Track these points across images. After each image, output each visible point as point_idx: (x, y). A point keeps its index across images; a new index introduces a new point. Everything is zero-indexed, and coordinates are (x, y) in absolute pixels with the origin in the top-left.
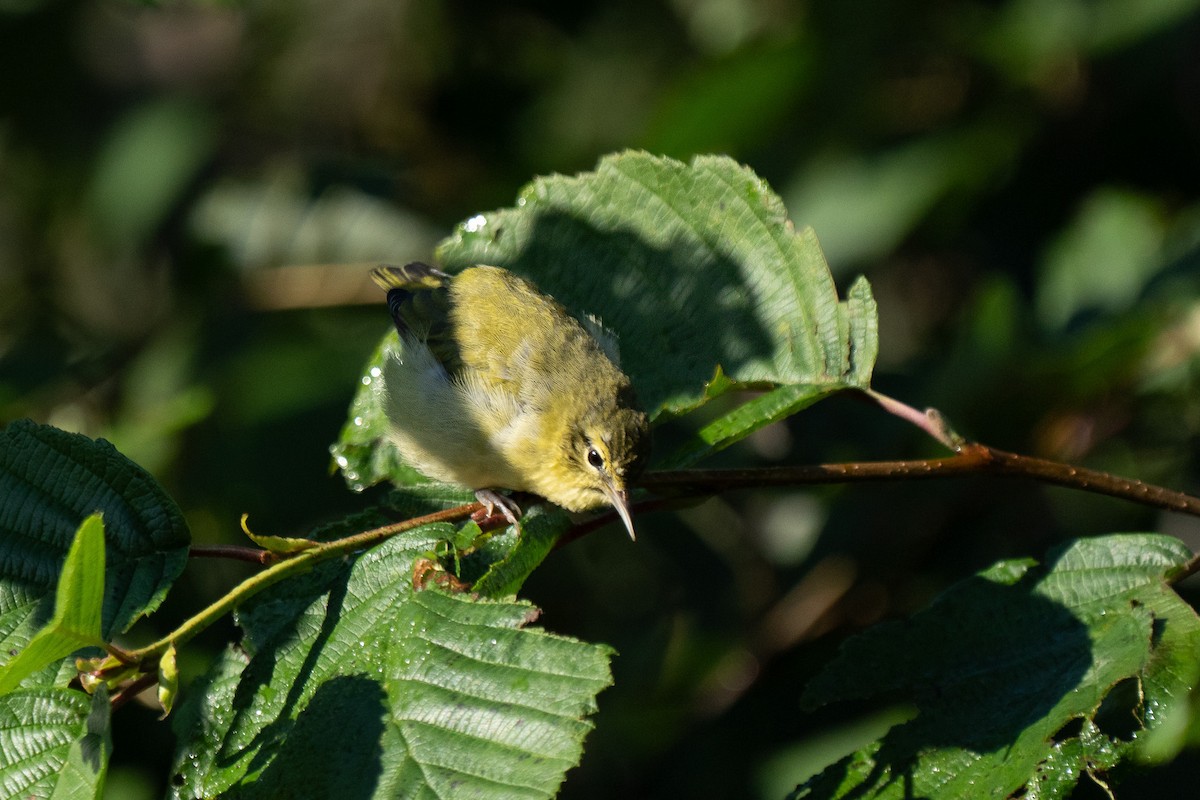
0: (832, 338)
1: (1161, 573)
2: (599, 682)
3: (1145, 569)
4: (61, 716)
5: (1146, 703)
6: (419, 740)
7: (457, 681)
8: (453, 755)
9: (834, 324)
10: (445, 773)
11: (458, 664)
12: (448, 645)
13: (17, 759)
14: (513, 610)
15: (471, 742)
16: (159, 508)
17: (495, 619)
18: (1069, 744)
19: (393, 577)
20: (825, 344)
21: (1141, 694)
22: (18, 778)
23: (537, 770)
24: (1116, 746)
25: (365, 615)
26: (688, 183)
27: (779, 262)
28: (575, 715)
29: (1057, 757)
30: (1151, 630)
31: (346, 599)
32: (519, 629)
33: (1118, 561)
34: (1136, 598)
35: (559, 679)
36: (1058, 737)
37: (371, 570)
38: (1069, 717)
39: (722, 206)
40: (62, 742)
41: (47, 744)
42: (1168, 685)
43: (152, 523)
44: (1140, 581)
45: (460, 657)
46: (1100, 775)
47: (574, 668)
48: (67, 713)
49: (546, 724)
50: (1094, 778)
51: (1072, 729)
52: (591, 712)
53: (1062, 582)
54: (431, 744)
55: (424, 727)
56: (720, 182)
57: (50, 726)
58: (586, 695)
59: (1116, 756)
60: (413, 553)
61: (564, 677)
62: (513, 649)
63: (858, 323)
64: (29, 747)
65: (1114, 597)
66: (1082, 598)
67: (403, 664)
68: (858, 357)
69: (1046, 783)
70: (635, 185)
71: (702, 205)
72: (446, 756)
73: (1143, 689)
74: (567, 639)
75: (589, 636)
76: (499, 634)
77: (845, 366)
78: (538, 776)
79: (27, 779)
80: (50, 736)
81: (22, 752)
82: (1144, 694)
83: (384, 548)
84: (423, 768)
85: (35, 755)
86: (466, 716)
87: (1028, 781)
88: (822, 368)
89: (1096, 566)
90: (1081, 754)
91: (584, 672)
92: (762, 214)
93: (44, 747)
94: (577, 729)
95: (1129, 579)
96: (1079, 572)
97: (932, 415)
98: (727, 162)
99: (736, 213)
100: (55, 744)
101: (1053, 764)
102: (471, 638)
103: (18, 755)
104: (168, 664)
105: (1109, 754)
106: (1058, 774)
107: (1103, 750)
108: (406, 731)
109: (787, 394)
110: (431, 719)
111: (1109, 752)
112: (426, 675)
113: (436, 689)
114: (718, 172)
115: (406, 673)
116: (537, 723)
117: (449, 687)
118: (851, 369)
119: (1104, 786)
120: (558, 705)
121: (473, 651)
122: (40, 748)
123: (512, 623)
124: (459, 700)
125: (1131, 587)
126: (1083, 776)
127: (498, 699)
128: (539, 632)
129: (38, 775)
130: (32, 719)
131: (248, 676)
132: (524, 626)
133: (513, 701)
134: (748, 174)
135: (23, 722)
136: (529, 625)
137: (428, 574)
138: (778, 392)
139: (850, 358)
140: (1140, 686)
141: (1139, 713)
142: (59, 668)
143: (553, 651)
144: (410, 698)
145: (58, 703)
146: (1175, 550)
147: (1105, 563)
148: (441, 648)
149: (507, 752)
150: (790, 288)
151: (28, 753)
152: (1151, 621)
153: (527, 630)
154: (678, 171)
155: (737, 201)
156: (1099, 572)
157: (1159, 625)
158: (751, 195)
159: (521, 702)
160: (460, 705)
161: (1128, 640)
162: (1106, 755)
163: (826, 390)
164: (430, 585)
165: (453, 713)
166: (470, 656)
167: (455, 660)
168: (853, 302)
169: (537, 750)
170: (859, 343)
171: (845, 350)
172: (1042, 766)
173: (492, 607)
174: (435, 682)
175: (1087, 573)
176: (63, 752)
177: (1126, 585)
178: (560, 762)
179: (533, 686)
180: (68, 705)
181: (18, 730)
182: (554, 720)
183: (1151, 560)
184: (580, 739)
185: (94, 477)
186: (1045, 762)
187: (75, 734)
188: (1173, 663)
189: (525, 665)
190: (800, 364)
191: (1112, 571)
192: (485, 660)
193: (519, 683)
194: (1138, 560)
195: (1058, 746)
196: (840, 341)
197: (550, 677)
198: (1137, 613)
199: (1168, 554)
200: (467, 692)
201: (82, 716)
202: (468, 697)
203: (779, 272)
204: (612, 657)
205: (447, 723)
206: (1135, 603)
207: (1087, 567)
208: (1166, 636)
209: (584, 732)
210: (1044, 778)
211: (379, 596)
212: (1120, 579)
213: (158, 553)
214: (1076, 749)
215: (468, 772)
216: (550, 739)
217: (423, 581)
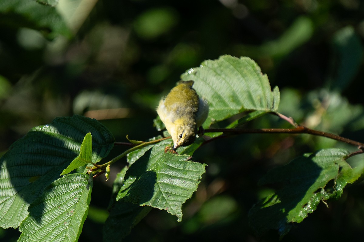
0: (269, 100)
1: (343, 157)
2: (203, 172)
3: (339, 156)
4: (83, 180)
5: (336, 185)
6: (162, 186)
7: (171, 173)
8: (169, 189)
9: (270, 97)
10: (167, 193)
11: (172, 169)
12: (170, 165)
13: (73, 190)
14: (185, 157)
15: (174, 187)
16: (107, 134)
17: (181, 159)
18: (318, 194)
19: (161, 150)
20: (267, 101)
21: (335, 183)
22: (73, 194)
23: (187, 192)
24: (329, 195)
25: (155, 159)
26: (239, 63)
27: (259, 82)
28: (197, 180)
29: (315, 197)
30: (339, 169)
31: (151, 155)
32: (186, 161)
33: (333, 154)
34: (336, 162)
35: (194, 171)
36: (316, 192)
37: (157, 148)
38: (319, 188)
39: (247, 69)
40: (83, 186)
41: (79, 186)
42: (342, 181)
43: (106, 137)
44: (337, 159)
45: (172, 167)
46: (325, 201)
47: (197, 169)
48: (84, 179)
49: (190, 182)
50: (324, 202)
51: (319, 191)
52: (200, 179)
53: (320, 159)
54: (165, 187)
55: (163, 183)
56: (246, 63)
57: (80, 182)
58: (199, 175)
59: (329, 197)
60: (166, 145)
61: (195, 171)
62: (184, 165)
63: (275, 97)
64: (75, 187)
65: (331, 162)
66: (324, 163)
67: (160, 170)
68: (275, 105)
69: (312, 202)
70: (227, 63)
71: (242, 68)
72: (168, 190)
73: (336, 182)
74: (197, 163)
75: (201, 162)
76: (181, 162)
77: (272, 106)
78: (187, 193)
79: (75, 194)
80: (80, 184)
81: (74, 188)
82: (336, 183)
83: (160, 143)
84: (162, 192)
85: (77, 189)
86: (173, 181)
87: (308, 202)
88: (267, 107)
89: (328, 155)
90: (321, 196)
91: (199, 170)
92: (255, 71)
93: (79, 187)
94: (197, 183)
95: (335, 158)
96: (324, 157)
97: (291, 119)
98: (248, 59)
99: (250, 70)
100: (81, 186)
101: (314, 198)
102: (175, 163)
103: (73, 189)
104: (108, 169)
105: (327, 197)
106: (315, 201)
107: (326, 195)
108: (159, 185)
109: (258, 112)
110: (165, 182)
111: (327, 196)
112: (165, 172)
113: (166, 175)
114: (246, 61)
115: (160, 172)
116: (188, 182)
117: (169, 174)
118: (273, 108)
119: (326, 203)
120: (193, 177)
121: (175, 166)
122: (78, 187)
123: (185, 160)
124: (171, 177)
125: (335, 160)
126: (321, 201)
127: (180, 177)
128: (191, 162)
129: (77, 193)
130: (76, 181)
131: (128, 172)
132: (187, 160)
133: (183, 177)
134: (253, 62)
135: (74, 181)
136: (189, 160)
137: (168, 150)
138: (256, 112)
139: (273, 105)
140: (335, 181)
141: (335, 187)
142: (84, 170)
143: (193, 166)
144: (161, 177)
145: (82, 177)
146: (346, 152)
147: (329, 155)
148: (168, 165)
149: (181, 188)
150: (261, 88)
151: (75, 188)
152: (339, 167)
153: (188, 161)
154: (237, 60)
155: (250, 68)
156: (328, 157)
157: (341, 168)
158: (253, 67)
159: (185, 177)
160: (172, 178)
161: (333, 171)
162: (326, 196)
163: (267, 112)
164: (168, 152)
165: (170, 180)
166: (175, 167)
167: (171, 168)
168: (274, 92)
169: (188, 188)
170: (275, 102)
171: (272, 103)
172: (312, 199)
173: (181, 156)
174: (167, 173)
175: (326, 157)
176: (83, 188)
177: (334, 160)
178: (192, 190)
179: (188, 174)
180: (84, 177)
181: (73, 183)
182: (192, 181)
183: (340, 154)
184: (197, 185)
185: (93, 127)
186: (312, 198)
187: (86, 184)
188: (343, 176)
189: (187, 169)
190: (262, 106)
191: (331, 156)
192: (178, 168)
193: (185, 173)
194: (337, 154)
195: (316, 194)
196: (271, 101)
197: (192, 171)
198: (336, 166)
199: (344, 153)
200: (173, 175)
201: (87, 180)
202: (174, 176)
203: (258, 84)
204: (206, 166)
205: (169, 182)
206: (336, 163)
207: (326, 155)
208: (342, 170)
209: (198, 183)
210: (312, 201)
211: (158, 155)
212: (333, 158)
213: (107, 144)
214: (320, 195)
215: (173, 193)
216: (191, 185)
217: (167, 151)
